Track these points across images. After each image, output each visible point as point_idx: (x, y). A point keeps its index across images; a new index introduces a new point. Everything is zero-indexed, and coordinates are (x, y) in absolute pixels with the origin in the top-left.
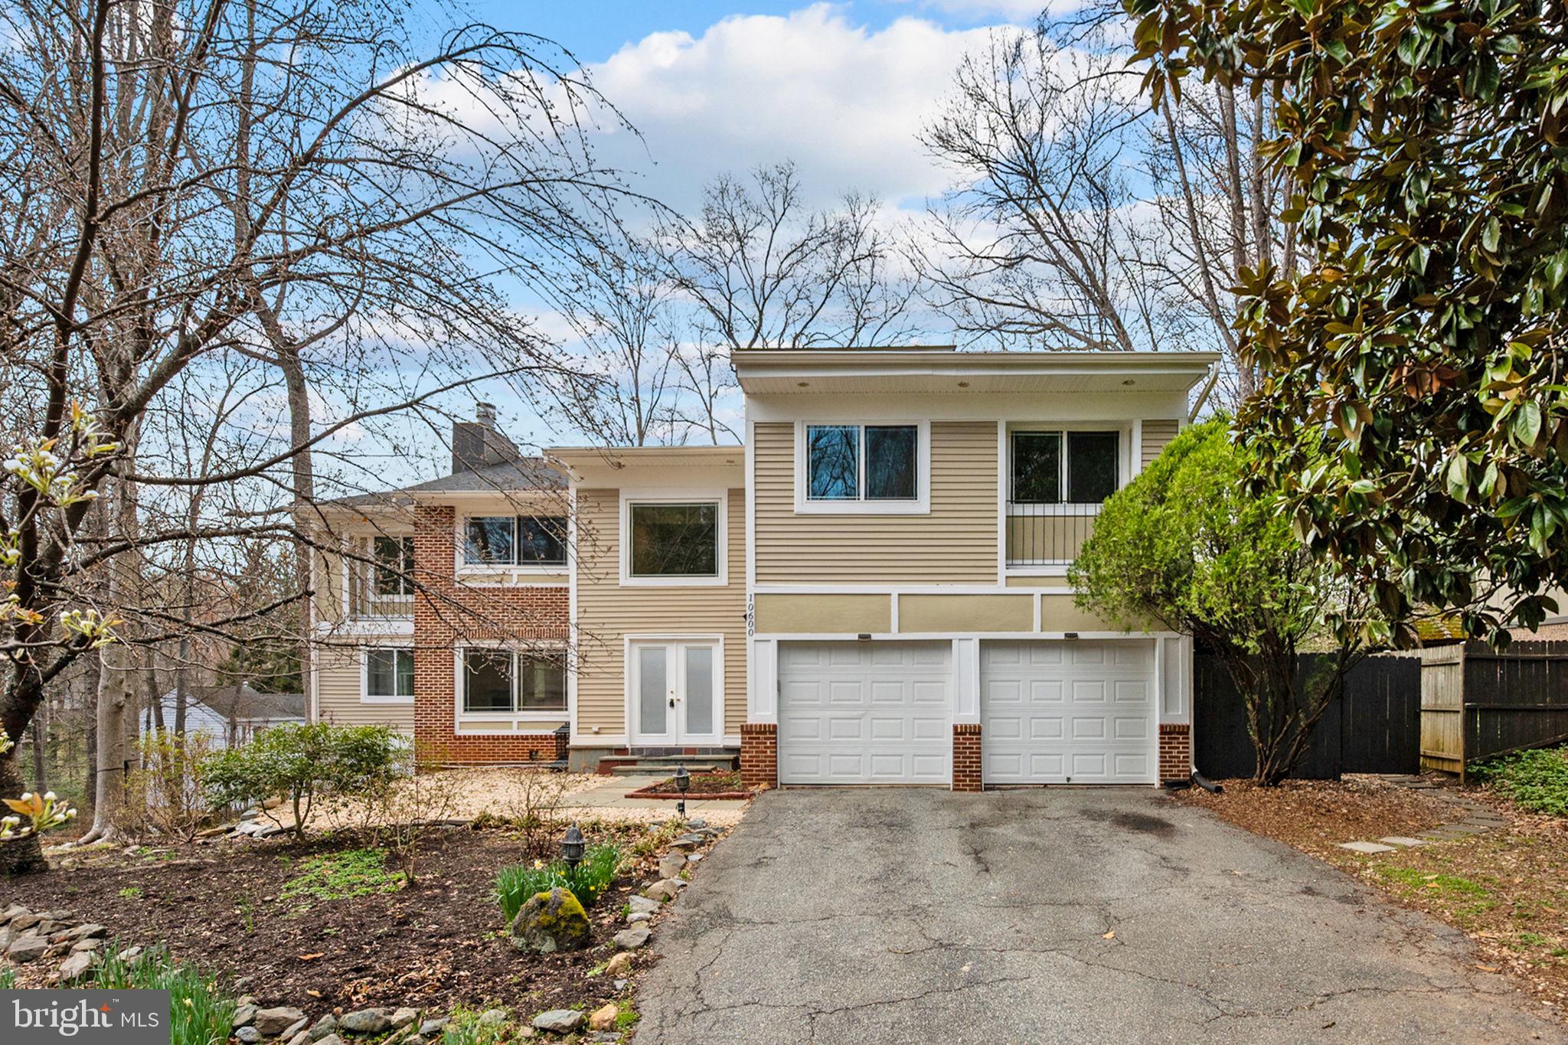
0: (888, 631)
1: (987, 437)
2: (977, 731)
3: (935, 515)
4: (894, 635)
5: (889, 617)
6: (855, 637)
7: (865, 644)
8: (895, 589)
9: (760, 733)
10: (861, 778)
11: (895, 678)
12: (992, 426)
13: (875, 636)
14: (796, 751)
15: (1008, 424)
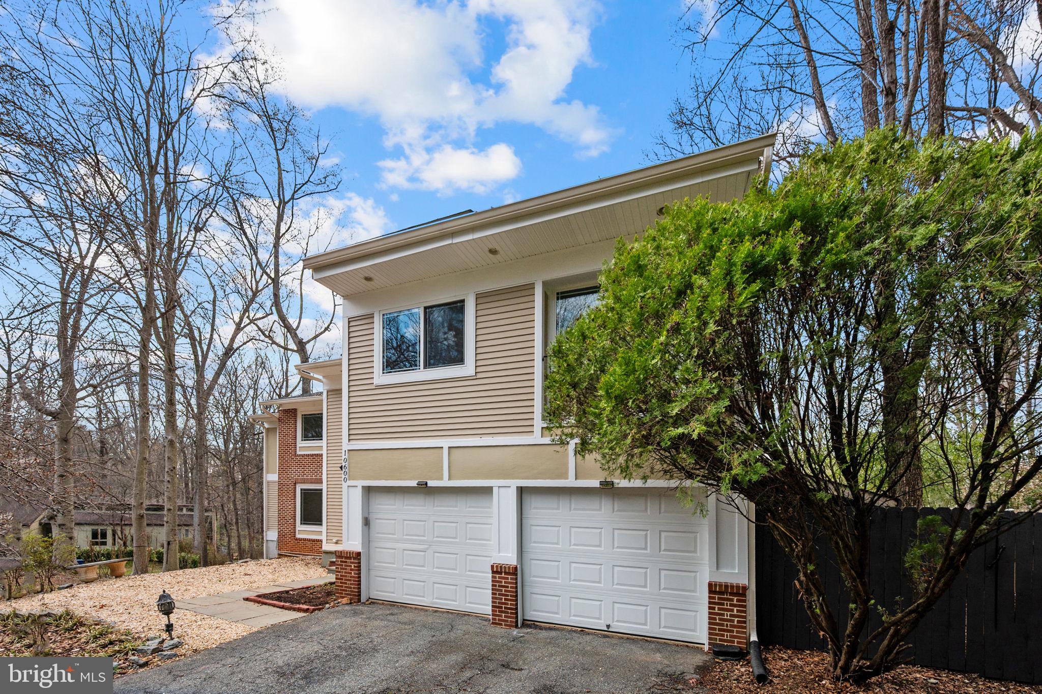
0: (441, 478)
1: (526, 299)
2: (514, 572)
3: (479, 376)
4: (445, 483)
5: (442, 467)
6: (413, 483)
7: (423, 489)
8: (446, 443)
9: (346, 558)
10: (425, 601)
11: (452, 519)
12: (531, 287)
13: (431, 483)
14: (382, 574)
15: (545, 284)
